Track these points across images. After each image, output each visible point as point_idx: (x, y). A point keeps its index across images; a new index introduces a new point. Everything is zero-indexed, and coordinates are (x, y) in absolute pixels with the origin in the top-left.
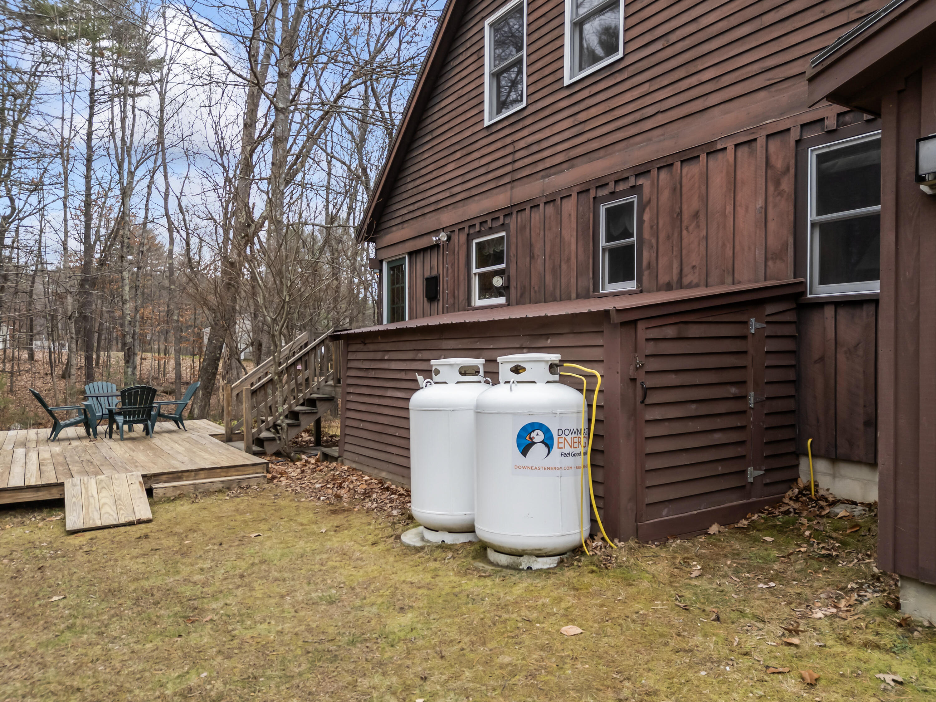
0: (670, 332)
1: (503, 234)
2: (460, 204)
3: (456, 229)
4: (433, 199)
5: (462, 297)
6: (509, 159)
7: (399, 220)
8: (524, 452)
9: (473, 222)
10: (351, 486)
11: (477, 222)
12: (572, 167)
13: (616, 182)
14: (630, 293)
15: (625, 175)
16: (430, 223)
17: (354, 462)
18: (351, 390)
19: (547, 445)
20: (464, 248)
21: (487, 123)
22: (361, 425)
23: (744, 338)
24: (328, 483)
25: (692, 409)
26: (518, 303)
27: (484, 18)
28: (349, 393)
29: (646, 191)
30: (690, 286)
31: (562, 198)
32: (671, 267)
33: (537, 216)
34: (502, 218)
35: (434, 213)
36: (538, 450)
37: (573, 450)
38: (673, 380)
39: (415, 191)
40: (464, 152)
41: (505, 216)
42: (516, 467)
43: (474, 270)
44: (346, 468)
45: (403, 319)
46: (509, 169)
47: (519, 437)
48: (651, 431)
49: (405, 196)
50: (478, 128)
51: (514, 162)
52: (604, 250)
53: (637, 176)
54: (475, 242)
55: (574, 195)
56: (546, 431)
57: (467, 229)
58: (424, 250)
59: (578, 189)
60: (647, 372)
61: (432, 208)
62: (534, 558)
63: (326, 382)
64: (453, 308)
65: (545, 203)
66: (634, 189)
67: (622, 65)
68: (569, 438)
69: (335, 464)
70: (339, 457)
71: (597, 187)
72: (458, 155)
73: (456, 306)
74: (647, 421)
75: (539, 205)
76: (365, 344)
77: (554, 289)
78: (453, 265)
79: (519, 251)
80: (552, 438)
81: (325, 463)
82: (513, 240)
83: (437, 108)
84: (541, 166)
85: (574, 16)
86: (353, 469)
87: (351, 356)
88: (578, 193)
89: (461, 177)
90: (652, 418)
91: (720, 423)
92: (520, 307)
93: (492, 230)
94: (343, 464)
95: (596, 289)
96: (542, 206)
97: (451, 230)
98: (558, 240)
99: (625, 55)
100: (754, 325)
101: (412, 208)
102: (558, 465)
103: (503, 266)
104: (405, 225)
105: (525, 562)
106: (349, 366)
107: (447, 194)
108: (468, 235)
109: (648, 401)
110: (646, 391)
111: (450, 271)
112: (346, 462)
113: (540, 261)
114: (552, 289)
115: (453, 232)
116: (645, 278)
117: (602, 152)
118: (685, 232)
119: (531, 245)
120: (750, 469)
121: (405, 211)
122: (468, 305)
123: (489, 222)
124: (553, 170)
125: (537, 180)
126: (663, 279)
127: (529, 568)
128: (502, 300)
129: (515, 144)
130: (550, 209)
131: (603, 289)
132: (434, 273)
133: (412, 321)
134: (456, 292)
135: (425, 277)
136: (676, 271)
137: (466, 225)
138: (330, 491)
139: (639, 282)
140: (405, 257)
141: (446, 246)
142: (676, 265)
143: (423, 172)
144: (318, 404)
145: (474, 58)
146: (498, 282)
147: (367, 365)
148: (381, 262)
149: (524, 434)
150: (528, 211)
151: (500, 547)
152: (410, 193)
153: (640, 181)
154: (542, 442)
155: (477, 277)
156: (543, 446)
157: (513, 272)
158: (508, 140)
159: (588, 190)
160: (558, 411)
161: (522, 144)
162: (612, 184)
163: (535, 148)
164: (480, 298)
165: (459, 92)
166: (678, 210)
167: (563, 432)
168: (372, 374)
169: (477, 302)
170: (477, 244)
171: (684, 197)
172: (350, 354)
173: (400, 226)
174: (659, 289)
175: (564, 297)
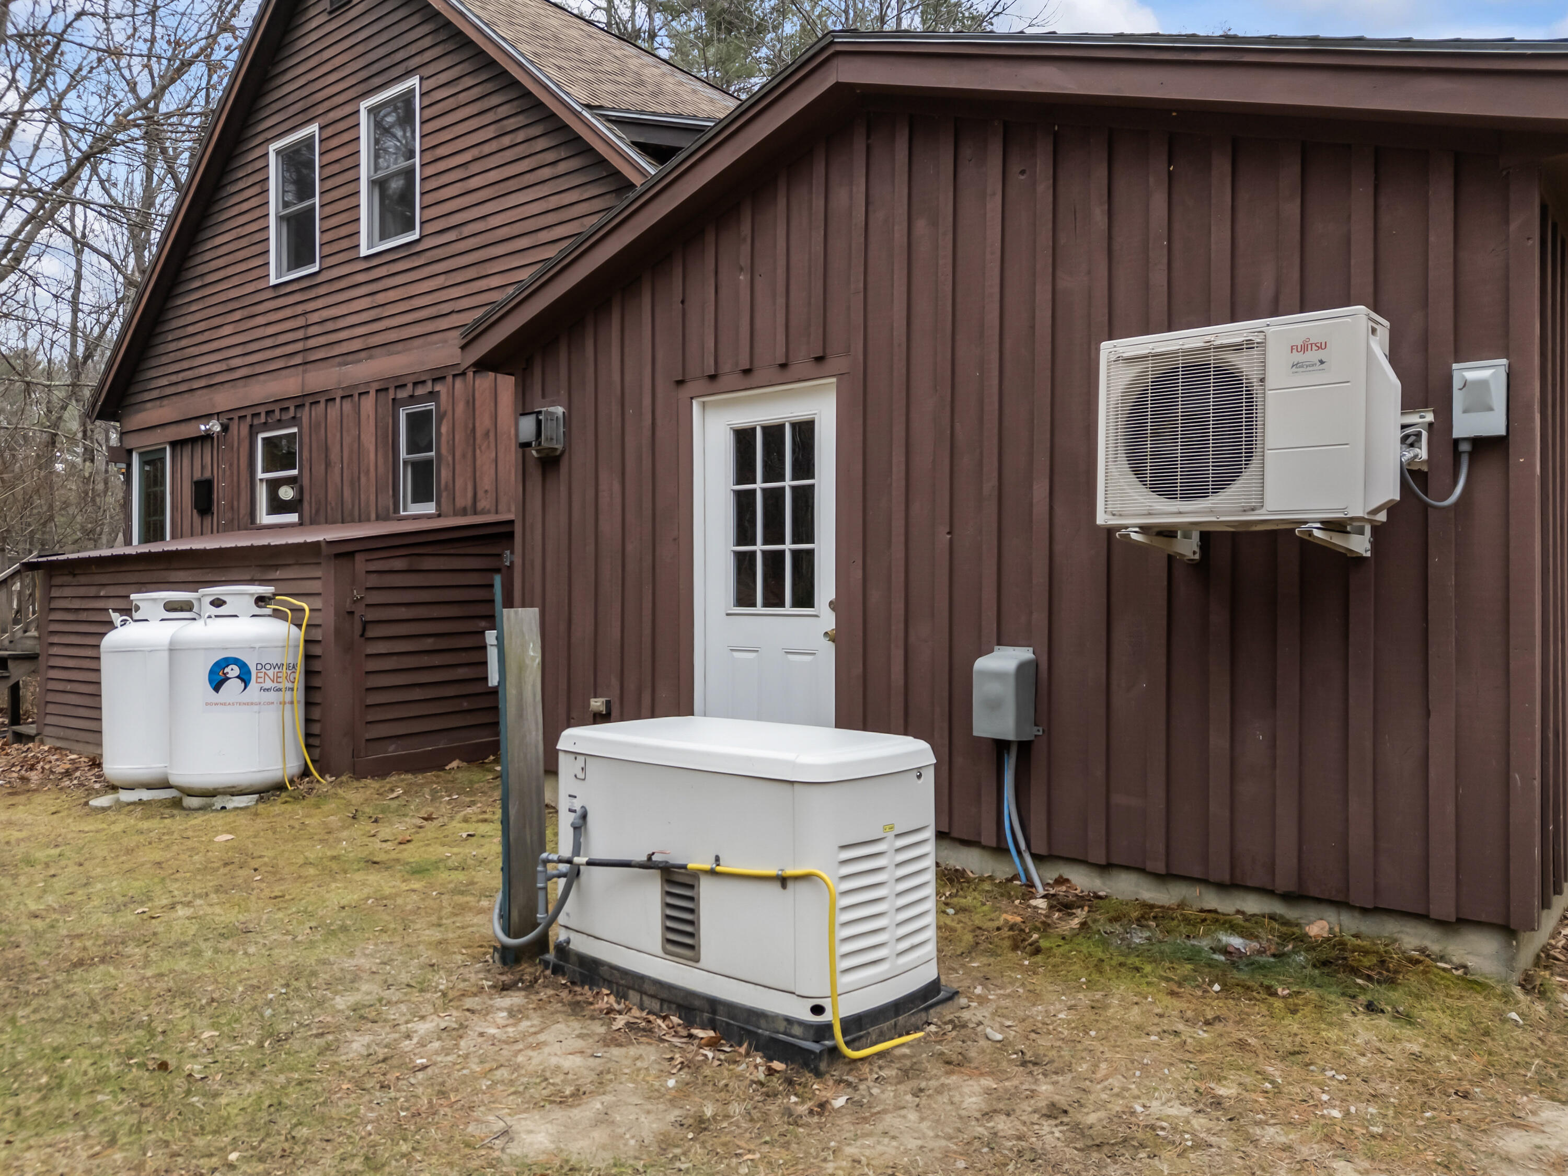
0: (398, 564)
1: (295, 430)
2: (240, 383)
3: (235, 415)
4: (204, 371)
5: (244, 510)
6: (300, 334)
7: (155, 394)
8: (217, 688)
9: (257, 410)
10: (47, 767)
11: (262, 410)
12: (370, 357)
13: (415, 384)
14: (429, 517)
15: (423, 379)
16: (199, 403)
17: (58, 738)
18: (55, 639)
19: (243, 680)
20: (245, 445)
21: (273, 281)
22: (69, 687)
23: (496, 570)
24: (13, 765)
25: (428, 644)
26: (312, 523)
27: (268, 141)
28: (52, 644)
29: (444, 397)
30: (483, 512)
31: (360, 394)
32: (465, 489)
33: (333, 412)
34: (292, 409)
35: (205, 391)
36: (233, 686)
37: (275, 684)
38: (403, 613)
39: (179, 355)
40: (246, 312)
41: (297, 407)
42: (207, 704)
43: (260, 475)
44: (46, 748)
45: (162, 538)
46: (299, 346)
47: (212, 672)
48: (373, 665)
49: (165, 359)
50: (261, 285)
51: (307, 338)
52: (405, 462)
53: (434, 380)
54: (261, 436)
55: (373, 393)
56: (243, 666)
57: (249, 418)
58: (193, 441)
59: (376, 386)
60: (367, 605)
61: (203, 383)
62: (229, 797)
63: (25, 632)
64: (233, 526)
65: (343, 398)
66: (433, 396)
67: (419, 248)
68: (270, 673)
69: (31, 745)
70: (38, 734)
71: (396, 387)
72: (238, 315)
73: (236, 522)
74: (368, 656)
75: (334, 399)
76: (75, 575)
77: (353, 506)
78: (231, 465)
79: (314, 455)
80: (249, 672)
81: (15, 745)
82: (306, 440)
83: (209, 245)
84: (337, 350)
85: (372, 173)
86: (57, 749)
87: (55, 593)
88: (377, 391)
89: (241, 347)
90: (375, 652)
92: (314, 527)
93: (280, 424)
94: (42, 742)
95: (396, 510)
96: (338, 400)
97: (228, 418)
98: (356, 445)
99: (422, 238)
100: (508, 558)
101: (174, 378)
102: (256, 700)
103: (295, 472)
104: (165, 402)
105: (218, 802)
106: (52, 606)
107: (223, 366)
108: (251, 426)
109: (370, 634)
110: (365, 624)
111: (228, 473)
112: (48, 740)
113: (337, 470)
114: (350, 506)
115: (231, 419)
116: (443, 500)
117: (400, 346)
118: (478, 451)
119: (327, 449)
121: (164, 381)
122: (251, 523)
123: (277, 413)
124: (350, 358)
125: (333, 366)
126: (460, 503)
127: (223, 808)
128: (293, 518)
129: (308, 316)
130: (347, 405)
131: (405, 510)
132: (207, 475)
133: (174, 541)
134: (235, 503)
135: (195, 479)
136: (470, 494)
137: (248, 412)
138: (15, 775)
139: (438, 504)
140: (165, 449)
141: (221, 439)
142: (470, 488)
143: (191, 330)
144: (11, 664)
145: (256, 190)
146: (286, 493)
147: (76, 604)
148: (130, 452)
149: (217, 669)
150: (322, 405)
151: (189, 788)
152: (172, 357)
153: (438, 388)
154: (238, 677)
155: (264, 484)
156: (239, 681)
157: (306, 482)
158: (299, 309)
159: (387, 389)
160: (257, 645)
161: (315, 317)
162: (410, 386)
163: (330, 326)
164: (268, 514)
165: (239, 230)
166: (471, 426)
167: (264, 667)
168: (83, 616)
169: (265, 518)
170: (264, 439)
171: (477, 413)
172: (53, 589)
173: (158, 403)
174: (455, 514)
175: (362, 519)
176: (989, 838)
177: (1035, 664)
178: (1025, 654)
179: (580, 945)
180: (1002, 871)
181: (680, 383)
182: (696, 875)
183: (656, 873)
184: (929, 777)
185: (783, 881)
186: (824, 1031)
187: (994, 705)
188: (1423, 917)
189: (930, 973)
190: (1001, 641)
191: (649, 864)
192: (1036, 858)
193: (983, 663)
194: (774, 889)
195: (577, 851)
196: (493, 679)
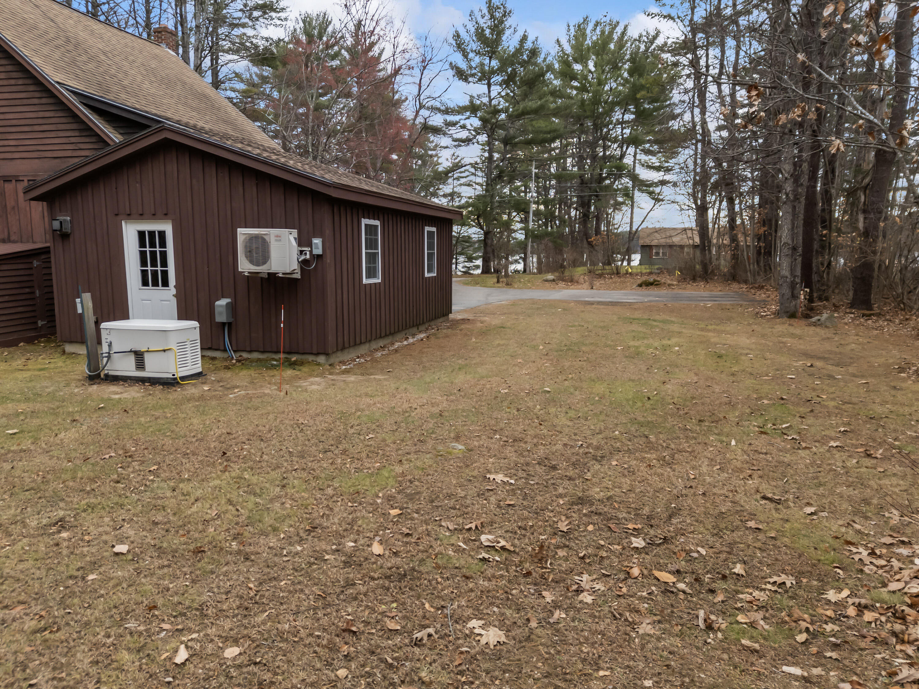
23: (31, 269)
30: (14, 242)
91: (21, 303)
100: (35, 263)
118: (9, 215)
120: (39, 322)
126: (1, 237)
142: (6, 231)
166: (4, 204)
171: (7, 199)
176: (222, 348)
177: (231, 303)
178: (229, 300)
179: (112, 373)
180: (225, 355)
181: (117, 215)
182: (143, 352)
183: (132, 354)
184: (198, 329)
185: (164, 351)
186: (176, 379)
187: (220, 313)
188: (312, 354)
189: (200, 370)
190: (223, 297)
191: (131, 351)
192: (234, 351)
193: (217, 303)
194: (163, 353)
195: (110, 350)
196: (80, 311)
